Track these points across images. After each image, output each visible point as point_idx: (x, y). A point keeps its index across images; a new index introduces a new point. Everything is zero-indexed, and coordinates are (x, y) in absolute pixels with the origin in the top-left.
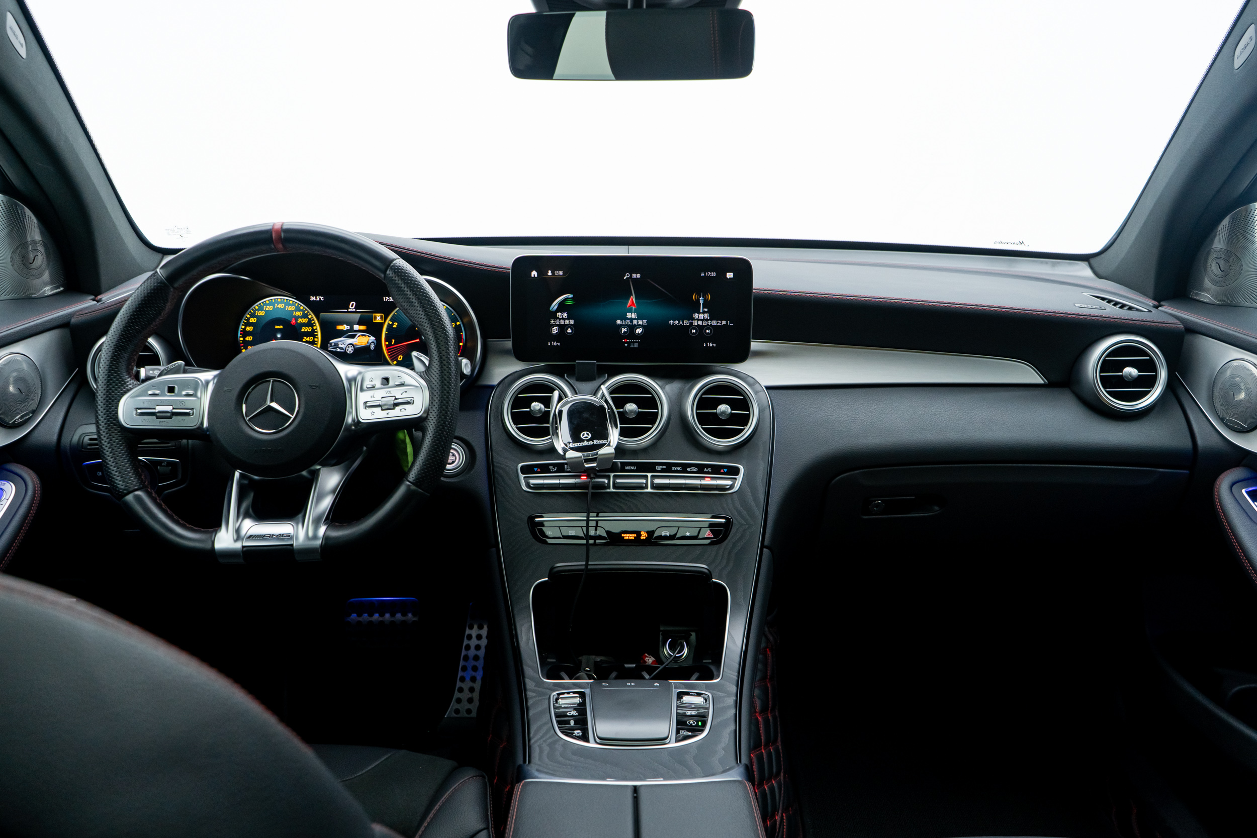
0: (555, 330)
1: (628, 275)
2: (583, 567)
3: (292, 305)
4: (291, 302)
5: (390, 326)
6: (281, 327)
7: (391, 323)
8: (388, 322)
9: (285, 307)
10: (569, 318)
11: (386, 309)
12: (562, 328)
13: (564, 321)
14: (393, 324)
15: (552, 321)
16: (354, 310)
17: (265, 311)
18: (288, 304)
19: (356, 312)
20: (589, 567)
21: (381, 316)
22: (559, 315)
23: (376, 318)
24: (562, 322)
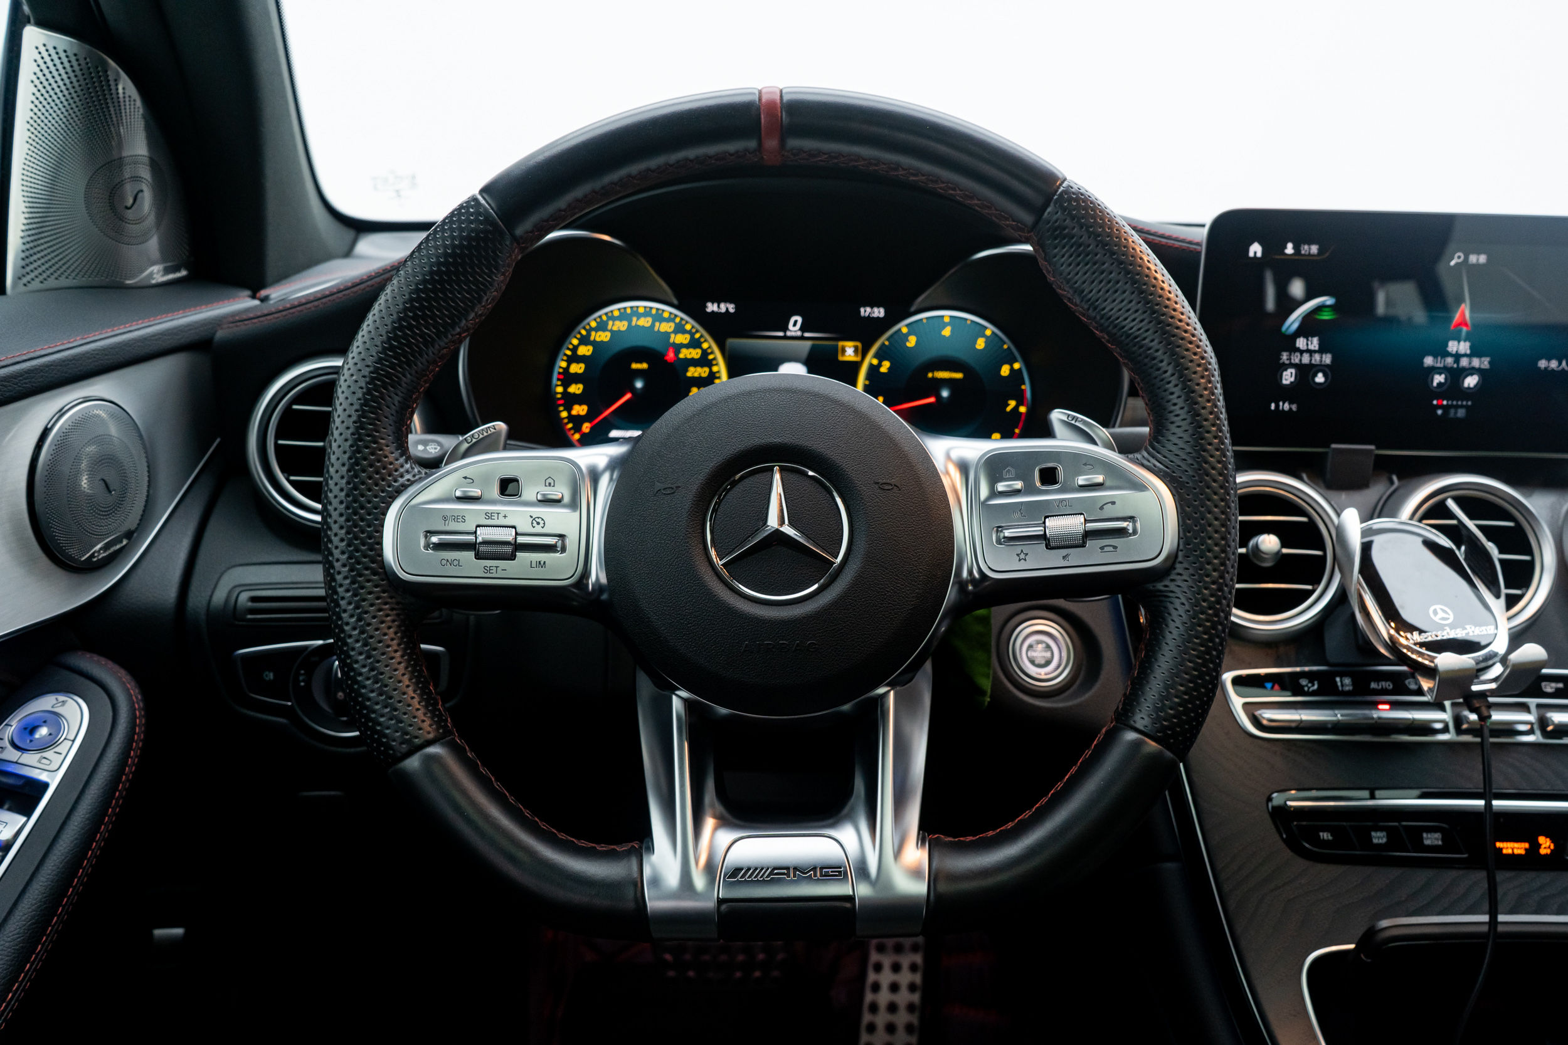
0: (1288, 377)
1: (1459, 257)
2: (1485, 929)
3: (668, 320)
4: (666, 315)
5: (873, 370)
6: (645, 366)
7: (875, 362)
8: (870, 359)
9: (653, 325)
10: (1322, 350)
11: (867, 333)
12: (1305, 372)
13: (1311, 356)
14: (880, 365)
15: (1285, 356)
16: (799, 334)
17: (611, 331)
18: (659, 317)
19: (802, 338)
20: (1500, 928)
21: (856, 348)
22: (1301, 343)
23: (844, 351)
24: (1306, 359)
